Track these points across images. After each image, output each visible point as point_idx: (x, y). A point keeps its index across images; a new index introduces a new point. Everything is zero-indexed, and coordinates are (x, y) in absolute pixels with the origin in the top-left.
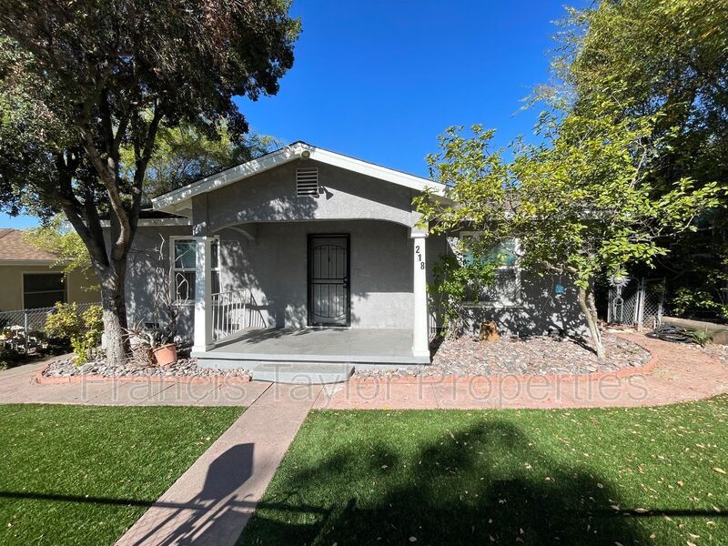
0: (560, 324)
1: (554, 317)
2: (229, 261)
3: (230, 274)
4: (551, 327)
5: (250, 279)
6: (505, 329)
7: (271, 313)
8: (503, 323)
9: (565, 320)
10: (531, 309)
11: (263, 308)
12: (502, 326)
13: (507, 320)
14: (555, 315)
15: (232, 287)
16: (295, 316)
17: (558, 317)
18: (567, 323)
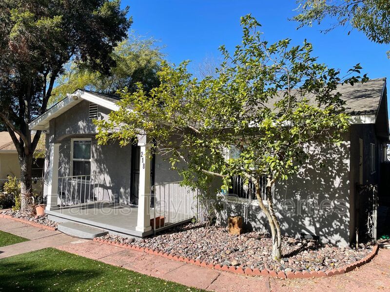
0: (312, 229)
1: (307, 221)
2: (95, 155)
3: (95, 163)
4: (303, 231)
5: (104, 168)
6: (261, 226)
7: (113, 193)
8: (259, 220)
9: (318, 225)
10: (284, 209)
11: (109, 188)
12: (258, 223)
13: (262, 218)
14: (307, 219)
15: (96, 172)
16: (125, 196)
17: (310, 221)
18: (320, 229)
